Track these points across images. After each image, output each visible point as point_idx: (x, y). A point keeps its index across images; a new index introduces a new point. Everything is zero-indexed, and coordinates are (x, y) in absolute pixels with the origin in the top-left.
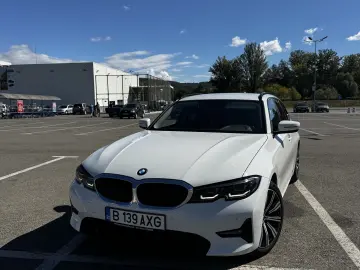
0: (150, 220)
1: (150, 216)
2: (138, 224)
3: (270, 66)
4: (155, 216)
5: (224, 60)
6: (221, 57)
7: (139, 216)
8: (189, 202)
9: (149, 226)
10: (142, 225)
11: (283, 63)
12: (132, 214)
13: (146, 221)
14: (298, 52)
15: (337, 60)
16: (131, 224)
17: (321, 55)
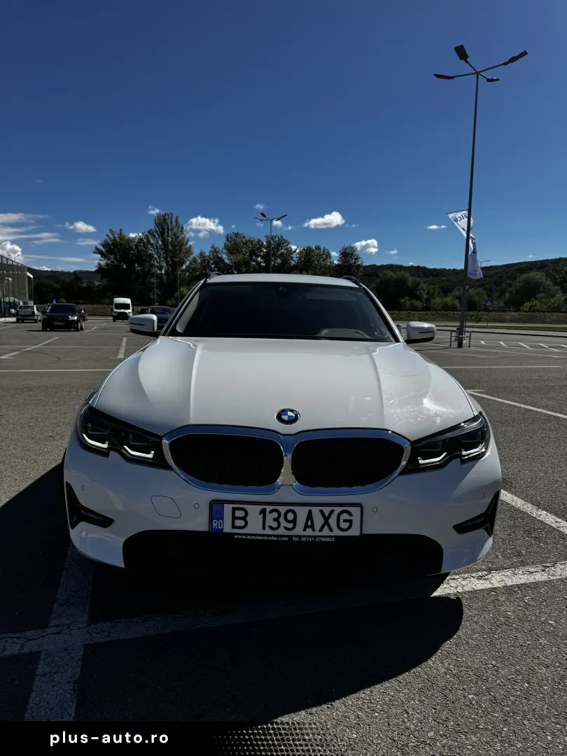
0: (326, 519)
1: (327, 510)
2: (299, 530)
3: (196, 253)
4: (338, 510)
5: (121, 236)
6: (116, 230)
7: (302, 513)
8: (403, 473)
9: (326, 532)
10: (309, 532)
11: (215, 251)
12: (283, 509)
13: (319, 521)
14: (237, 235)
15: (290, 252)
16: (281, 531)
17: (269, 243)
